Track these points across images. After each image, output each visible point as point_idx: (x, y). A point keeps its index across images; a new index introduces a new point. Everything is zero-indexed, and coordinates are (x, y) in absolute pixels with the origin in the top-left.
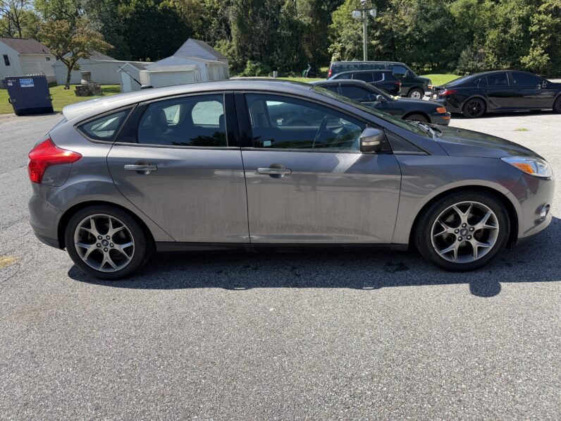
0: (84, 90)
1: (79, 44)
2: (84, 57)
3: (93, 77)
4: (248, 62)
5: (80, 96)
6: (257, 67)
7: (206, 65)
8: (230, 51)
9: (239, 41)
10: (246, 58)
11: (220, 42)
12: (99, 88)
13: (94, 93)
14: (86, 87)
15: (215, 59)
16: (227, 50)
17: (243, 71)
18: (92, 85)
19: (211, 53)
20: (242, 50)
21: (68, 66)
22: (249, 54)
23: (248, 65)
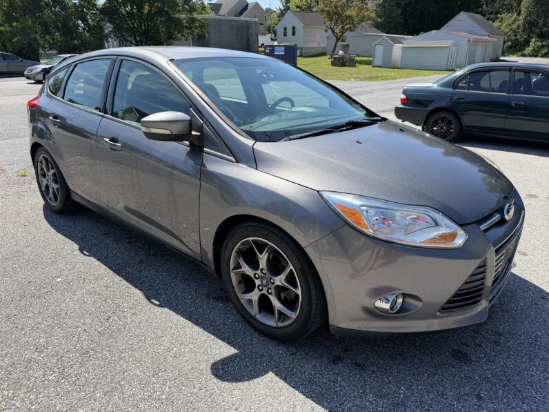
0: (339, 61)
1: (349, 17)
2: (350, 29)
3: (351, 50)
4: (534, 40)
5: (335, 65)
6: (543, 46)
7: (469, 41)
8: (514, 26)
9: (529, 14)
10: (531, 35)
11: (503, 16)
12: (353, 60)
13: (347, 64)
14: (342, 58)
15: (485, 35)
16: (510, 25)
17: (523, 50)
18: (348, 56)
19: (483, 28)
20: (530, 26)
21: (336, 37)
22: (538, 31)
23: (532, 44)
